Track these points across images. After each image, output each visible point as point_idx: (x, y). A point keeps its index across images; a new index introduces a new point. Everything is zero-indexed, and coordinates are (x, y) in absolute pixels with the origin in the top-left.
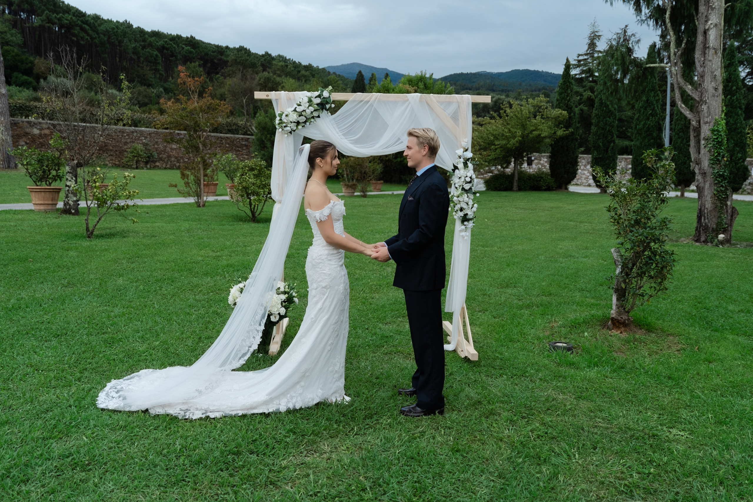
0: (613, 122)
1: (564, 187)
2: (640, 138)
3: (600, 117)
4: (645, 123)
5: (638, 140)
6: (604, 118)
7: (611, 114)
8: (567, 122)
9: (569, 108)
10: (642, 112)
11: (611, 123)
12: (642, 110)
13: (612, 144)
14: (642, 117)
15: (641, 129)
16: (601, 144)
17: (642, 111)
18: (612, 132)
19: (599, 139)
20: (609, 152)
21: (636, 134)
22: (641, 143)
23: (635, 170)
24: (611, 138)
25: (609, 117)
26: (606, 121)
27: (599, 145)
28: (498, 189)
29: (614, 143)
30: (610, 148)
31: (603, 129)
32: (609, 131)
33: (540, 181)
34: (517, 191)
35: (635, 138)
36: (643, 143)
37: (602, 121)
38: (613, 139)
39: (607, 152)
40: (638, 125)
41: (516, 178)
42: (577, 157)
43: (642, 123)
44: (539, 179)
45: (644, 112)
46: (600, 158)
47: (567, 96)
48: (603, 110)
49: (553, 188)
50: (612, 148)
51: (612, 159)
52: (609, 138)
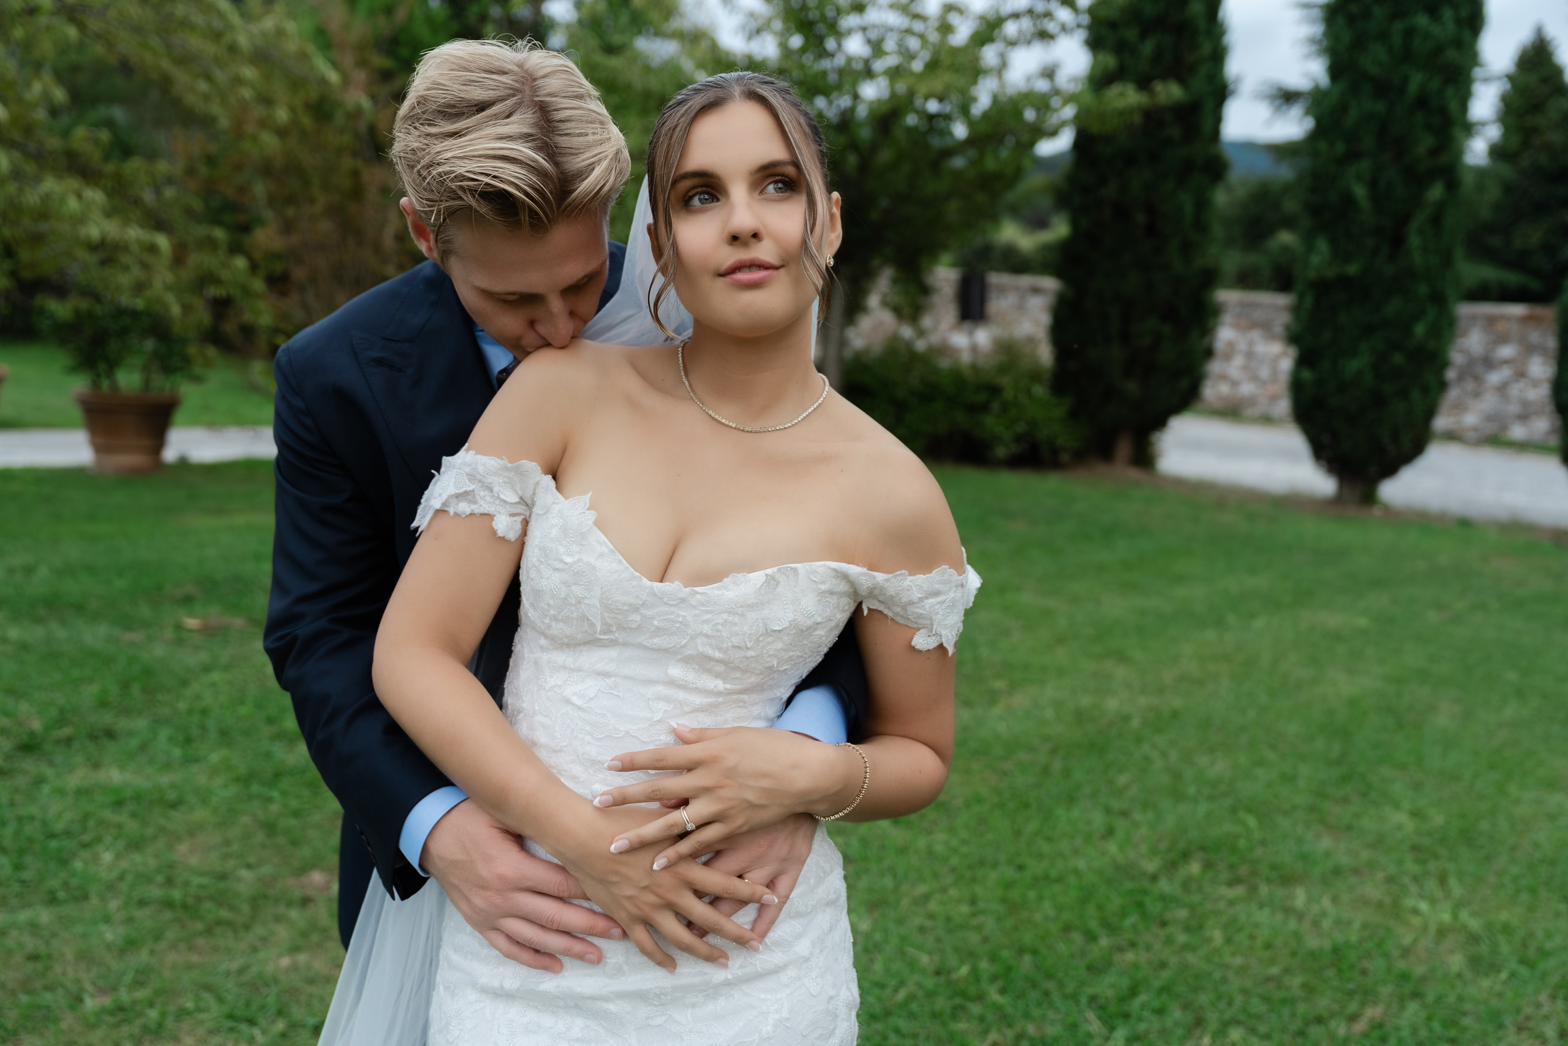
1: (1124, 448)
3: (1367, 14)
6: (1398, 14)
11: (1439, 50)
13: (1436, 192)
16: (1360, 192)
18: (1443, 111)
19: (1352, 155)
20: (1414, 241)
24: (1434, 152)
25: (1431, 11)
26: (1409, 32)
27: (1349, 200)
30: (1420, 219)
31: (1383, 88)
32: (1421, 103)
33: (984, 408)
37: (1383, 36)
38: (1443, 160)
39: (1397, 241)
42: (1210, 278)
44: (981, 397)
46: (1344, 282)
49: (1055, 451)
51: (1423, 289)
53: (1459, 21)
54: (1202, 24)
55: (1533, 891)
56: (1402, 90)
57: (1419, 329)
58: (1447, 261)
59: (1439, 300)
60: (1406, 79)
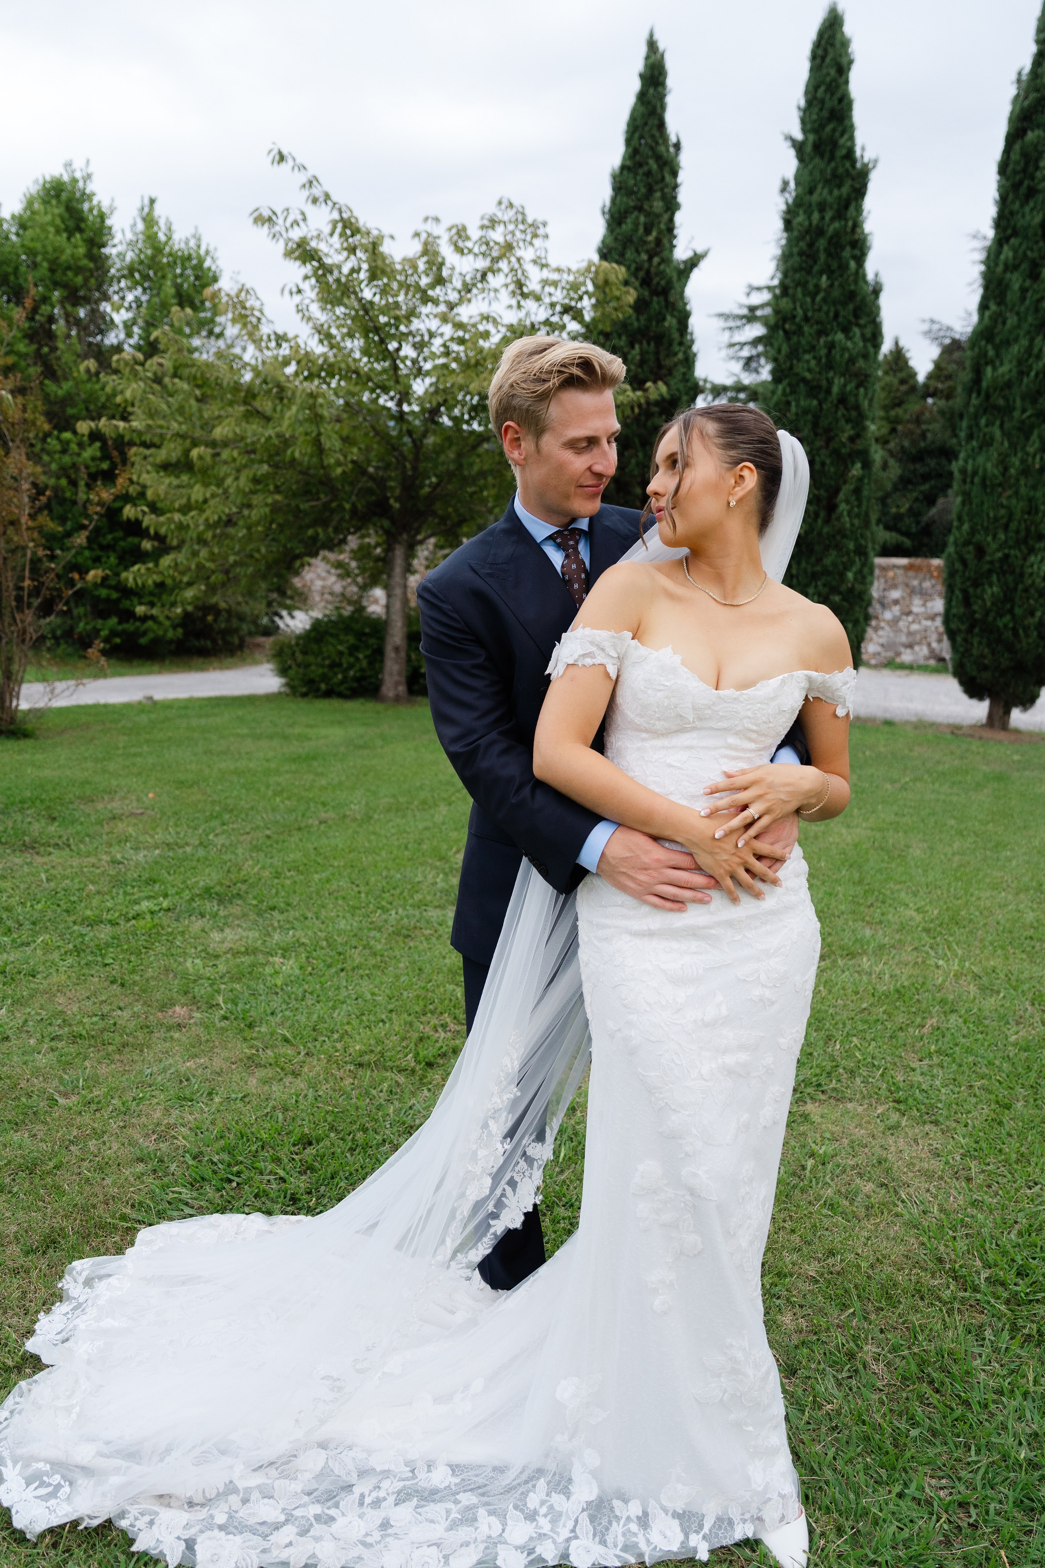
0: (865, 356)
2: (998, 433)
3: (799, 331)
4: (1029, 350)
5: (987, 443)
6: (820, 333)
7: (856, 316)
8: (642, 363)
9: (655, 293)
10: (1012, 296)
11: (852, 361)
12: (1016, 281)
13: (856, 470)
14: (1012, 320)
15: (1009, 385)
17: (1016, 286)
18: (857, 407)
20: (843, 507)
21: (976, 417)
22: (1003, 464)
23: (967, 601)
24: (852, 439)
25: (846, 330)
26: (831, 346)
28: (323, 686)
29: (867, 465)
30: (846, 491)
31: (814, 390)
32: (842, 400)
34: (397, 699)
35: (970, 437)
36: (1016, 461)
37: (813, 348)
38: (859, 445)
39: (832, 508)
40: (991, 362)
41: (396, 636)
43: (1015, 349)
45: (1024, 290)
47: (648, 231)
48: (817, 286)
50: (857, 491)
51: (851, 546)
52: (844, 437)
53: (864, 339)
54: (676, 335)
55: (1003, 948)
56: (828, 391)
57: (850, 575)
58: (867, 524)
59: (862, 552)
60: (830, 382)
